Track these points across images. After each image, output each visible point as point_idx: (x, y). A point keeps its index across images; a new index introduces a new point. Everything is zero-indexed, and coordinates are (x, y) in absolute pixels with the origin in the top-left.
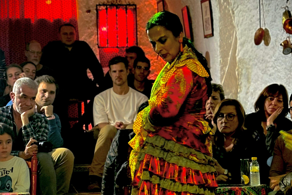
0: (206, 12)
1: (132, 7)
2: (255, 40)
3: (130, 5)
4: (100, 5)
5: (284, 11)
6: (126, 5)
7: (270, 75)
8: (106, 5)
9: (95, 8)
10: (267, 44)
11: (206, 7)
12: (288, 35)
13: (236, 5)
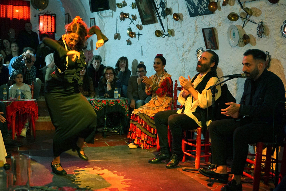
0: (92, 23)
1: (54, 16)
2: (114, 37)
3: (53, 14)
4: (40, 14)
5: (128, 28)
6: (51, 15)
7: (120, 52)
8: (43, 14)
9: (38, 15)
10: (119, 39)
11: (93, 21)
12: (130, 37)
13: (106, 22)
